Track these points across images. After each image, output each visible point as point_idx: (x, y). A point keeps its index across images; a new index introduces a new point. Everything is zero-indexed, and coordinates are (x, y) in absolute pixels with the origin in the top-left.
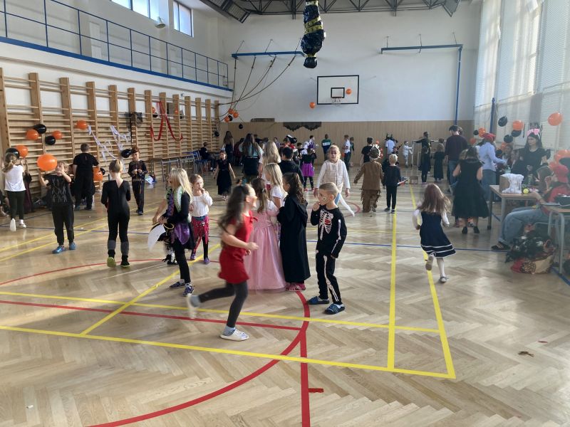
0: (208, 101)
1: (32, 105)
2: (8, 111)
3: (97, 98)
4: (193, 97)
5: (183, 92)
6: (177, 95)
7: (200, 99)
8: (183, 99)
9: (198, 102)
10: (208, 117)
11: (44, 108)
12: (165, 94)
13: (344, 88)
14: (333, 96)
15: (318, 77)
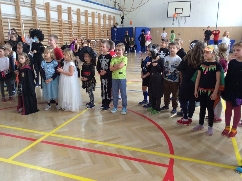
0: (110, 16)
1: (16, 14)
2: (3, 17)
3: (51, 12)
4: (102, 14)
5: (97, 11)
6: (94, 12)
8: (97, 14)
9: (105, 16)
10: (109, 25)
11: (22, 16)
12: (87, 11)
13: (182, 8)
14: (176, 13)
15: (168, 2)
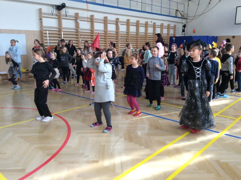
0: (169, 25)
1: (59, 26)
3: (95, 23)
5: (151, 20)
6: (147, 22)
7: (163, 24)
8: (152, 24)
9: (161, 26)
10: (168, 34)
11: (64, 28)
12: (139, 21)
15: (237, 7)
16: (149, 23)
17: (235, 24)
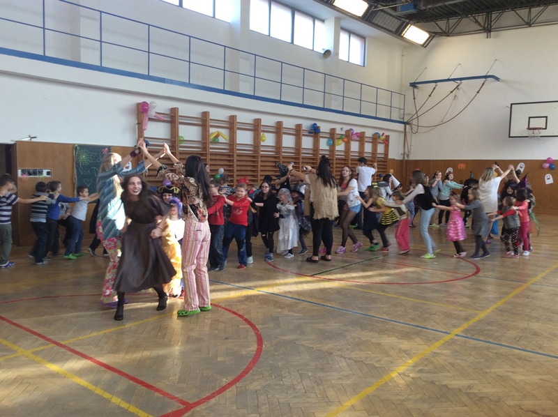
0: (376, 135)
1: (172, 137)
3: (238, 131)
5: (343, 126)
6: (335, 129)
7: (364, 133)
8: (343, 133)
10: (374, 153)
12: (318, 127)
13: (546, 117)
14: (530, 127)
15: (512, 104)
16: (338, 131)
17: (510, 137)
